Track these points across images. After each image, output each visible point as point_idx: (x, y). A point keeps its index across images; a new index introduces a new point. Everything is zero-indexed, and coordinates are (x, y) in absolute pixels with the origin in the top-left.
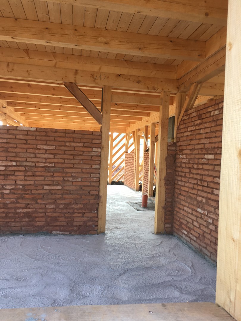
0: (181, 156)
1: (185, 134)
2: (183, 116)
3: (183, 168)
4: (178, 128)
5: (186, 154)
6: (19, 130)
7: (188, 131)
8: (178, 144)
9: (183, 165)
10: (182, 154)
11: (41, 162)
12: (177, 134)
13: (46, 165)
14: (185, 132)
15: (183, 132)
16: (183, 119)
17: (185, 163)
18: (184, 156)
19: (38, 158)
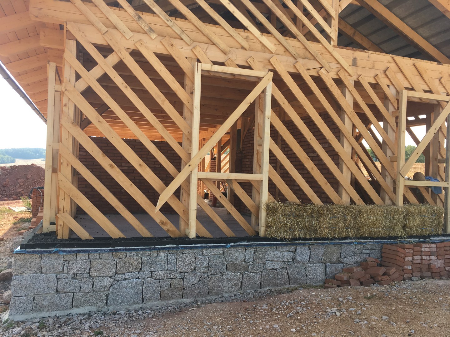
0: (245, 160)
1: (248, 145)
2: (246, 133)
3: (246, 167)
4: (243, 141)
5: (249, 159)
6: (137, 142)
7: (249, 144)
8: (244, 152)
9: (247, 166)
10: (246, 159)
11: (152, 164)
12: (243, 145)
13: (155, 166)
14: (248, 144)
15: (247, 144)
16: (247, 135)
17: (248, 164)
18: (248, 160)
19: (149, 161)
